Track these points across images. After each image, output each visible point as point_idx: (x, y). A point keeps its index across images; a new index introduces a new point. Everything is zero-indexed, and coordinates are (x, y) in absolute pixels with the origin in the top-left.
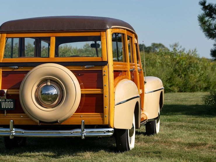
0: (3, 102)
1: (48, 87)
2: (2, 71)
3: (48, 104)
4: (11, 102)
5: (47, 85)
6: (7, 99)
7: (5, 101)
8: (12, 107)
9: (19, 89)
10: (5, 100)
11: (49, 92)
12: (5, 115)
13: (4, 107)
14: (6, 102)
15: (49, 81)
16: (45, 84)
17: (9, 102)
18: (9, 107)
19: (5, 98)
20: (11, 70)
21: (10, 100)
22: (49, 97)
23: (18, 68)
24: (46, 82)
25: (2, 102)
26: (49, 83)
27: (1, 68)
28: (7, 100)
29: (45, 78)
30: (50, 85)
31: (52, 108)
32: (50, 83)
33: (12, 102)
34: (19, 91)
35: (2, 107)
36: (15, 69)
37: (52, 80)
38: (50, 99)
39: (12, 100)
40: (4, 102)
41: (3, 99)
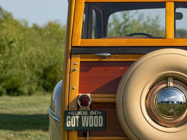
0: (84, 116)
1: (168, 90)
2: (81, 62)
3: (170, 120)
4: (98, 115)
5: (167, 87)
6: (92, 110)
7: (89, 115)
8: (101, 125)
9: (115, 92)
10: (89, 112)
11: (169, 98)
12: (88, 138)
14: (91, 117)
15: (171, 79)
16: (164, 85)
17: (95, 117)
18: (96, 126)
19: (89, 109)
20: (97, 60)
21: (97, 113)
22: (170, 108)
23: (110, 56)
24: (165, 81)
25: (82, 117)
26: (171, 83)
27: (79, 55)
28: (92, 113)
29: (165, 74)
30: (173, 87)
31: (176, 127)
32: (174, 83)
33: (100, 115)
34: (115, 97)
35: (83, 125)
36: (104, 57)
37: (176, 79)
38: (171, 111)
39: (100, 113)
40: (87, 116)
41: (85, 111)
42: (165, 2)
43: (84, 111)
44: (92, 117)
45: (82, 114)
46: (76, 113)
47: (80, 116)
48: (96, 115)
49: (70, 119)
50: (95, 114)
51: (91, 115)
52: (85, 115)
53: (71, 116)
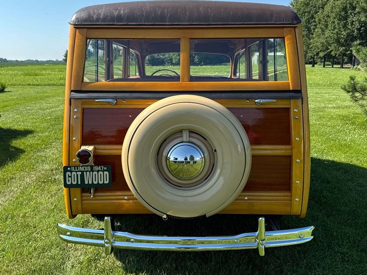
0: (86, 171)
2: (83, 109)
4: (103, 171)
6: (95, 165)
7: (92, 170)
8: (106, 182)
10: (92, 167)
12: (92, 196)
13: (90, 183)
14: (94, 173)
15: (187, 133)
17: (100, 173)
18: (101, 183)
19: (92, 164)
20: (101, 106)
21: (101, 168)
25: (85, 173)
27: (81, 101)
28: (96, 168)
32: (189, 136)
33: (106, 171)
35: (86, 183)
36: (110, 103)
37: (193, 131)
39: (105, 168)
40: (90, 172)
41: (88, 166)
42: (180, 39)
43: (86, 166)
44: (96, 173)
45: (85, 169)
46: (77, 169)
47: (82, 172)
48: (101, 171)
49: (70, 175)
50: (100, 169)
51: (95, 171)
52: (88, 171)
53: (71, 172)
